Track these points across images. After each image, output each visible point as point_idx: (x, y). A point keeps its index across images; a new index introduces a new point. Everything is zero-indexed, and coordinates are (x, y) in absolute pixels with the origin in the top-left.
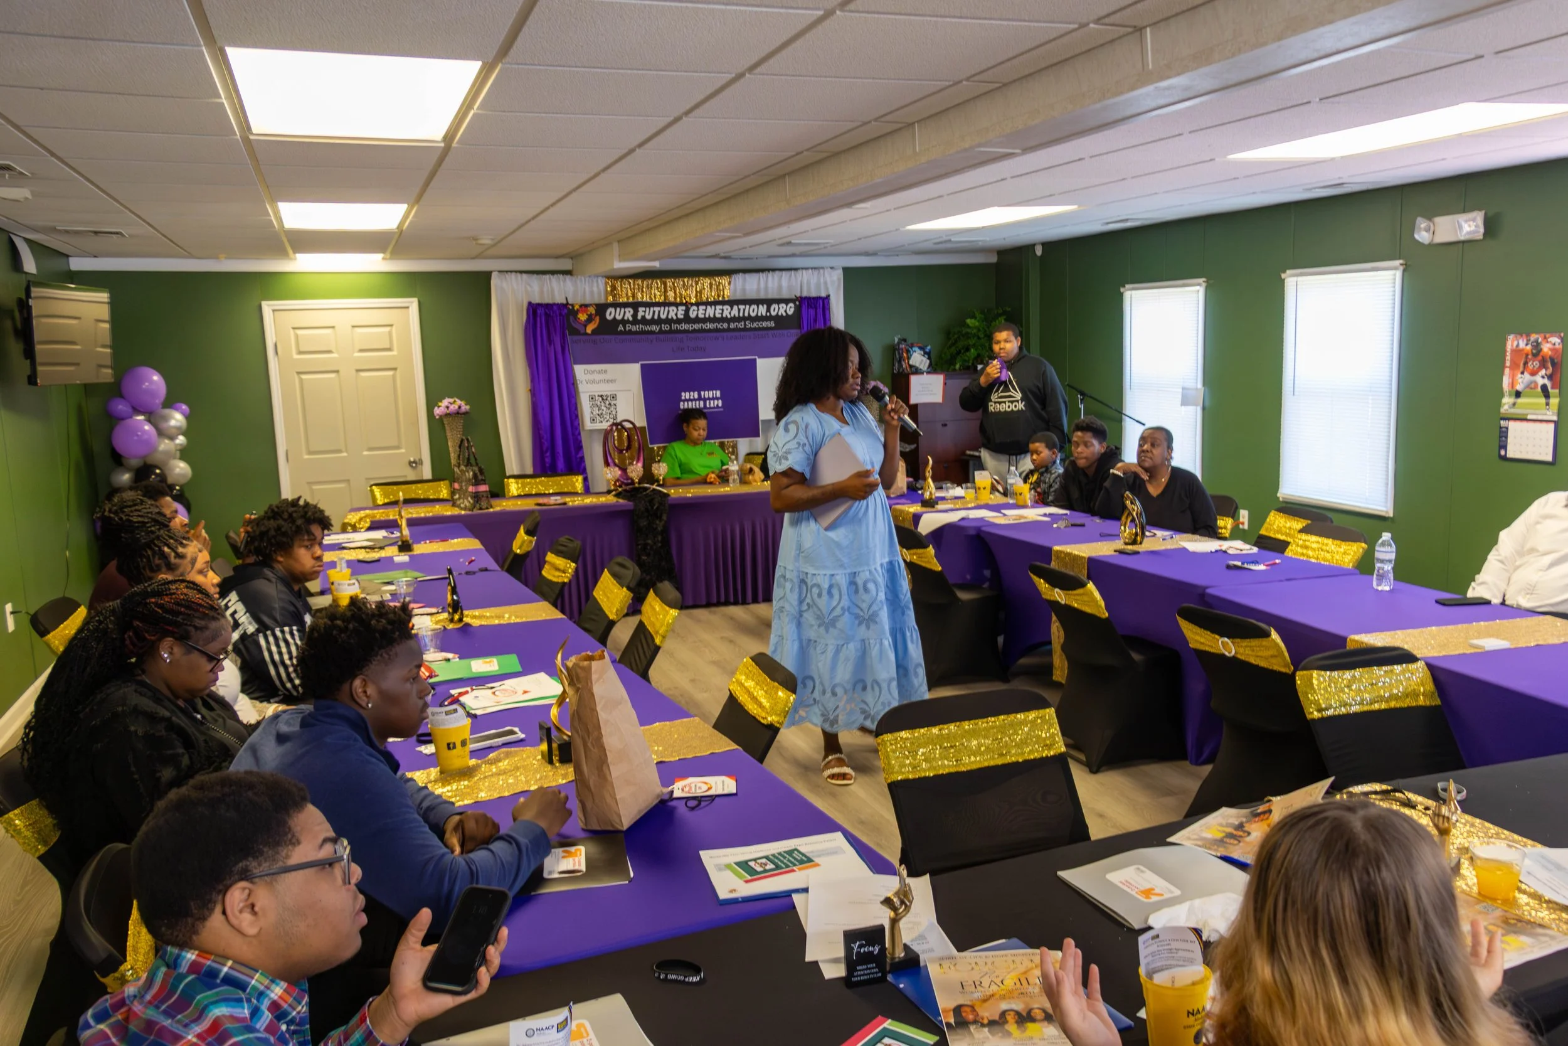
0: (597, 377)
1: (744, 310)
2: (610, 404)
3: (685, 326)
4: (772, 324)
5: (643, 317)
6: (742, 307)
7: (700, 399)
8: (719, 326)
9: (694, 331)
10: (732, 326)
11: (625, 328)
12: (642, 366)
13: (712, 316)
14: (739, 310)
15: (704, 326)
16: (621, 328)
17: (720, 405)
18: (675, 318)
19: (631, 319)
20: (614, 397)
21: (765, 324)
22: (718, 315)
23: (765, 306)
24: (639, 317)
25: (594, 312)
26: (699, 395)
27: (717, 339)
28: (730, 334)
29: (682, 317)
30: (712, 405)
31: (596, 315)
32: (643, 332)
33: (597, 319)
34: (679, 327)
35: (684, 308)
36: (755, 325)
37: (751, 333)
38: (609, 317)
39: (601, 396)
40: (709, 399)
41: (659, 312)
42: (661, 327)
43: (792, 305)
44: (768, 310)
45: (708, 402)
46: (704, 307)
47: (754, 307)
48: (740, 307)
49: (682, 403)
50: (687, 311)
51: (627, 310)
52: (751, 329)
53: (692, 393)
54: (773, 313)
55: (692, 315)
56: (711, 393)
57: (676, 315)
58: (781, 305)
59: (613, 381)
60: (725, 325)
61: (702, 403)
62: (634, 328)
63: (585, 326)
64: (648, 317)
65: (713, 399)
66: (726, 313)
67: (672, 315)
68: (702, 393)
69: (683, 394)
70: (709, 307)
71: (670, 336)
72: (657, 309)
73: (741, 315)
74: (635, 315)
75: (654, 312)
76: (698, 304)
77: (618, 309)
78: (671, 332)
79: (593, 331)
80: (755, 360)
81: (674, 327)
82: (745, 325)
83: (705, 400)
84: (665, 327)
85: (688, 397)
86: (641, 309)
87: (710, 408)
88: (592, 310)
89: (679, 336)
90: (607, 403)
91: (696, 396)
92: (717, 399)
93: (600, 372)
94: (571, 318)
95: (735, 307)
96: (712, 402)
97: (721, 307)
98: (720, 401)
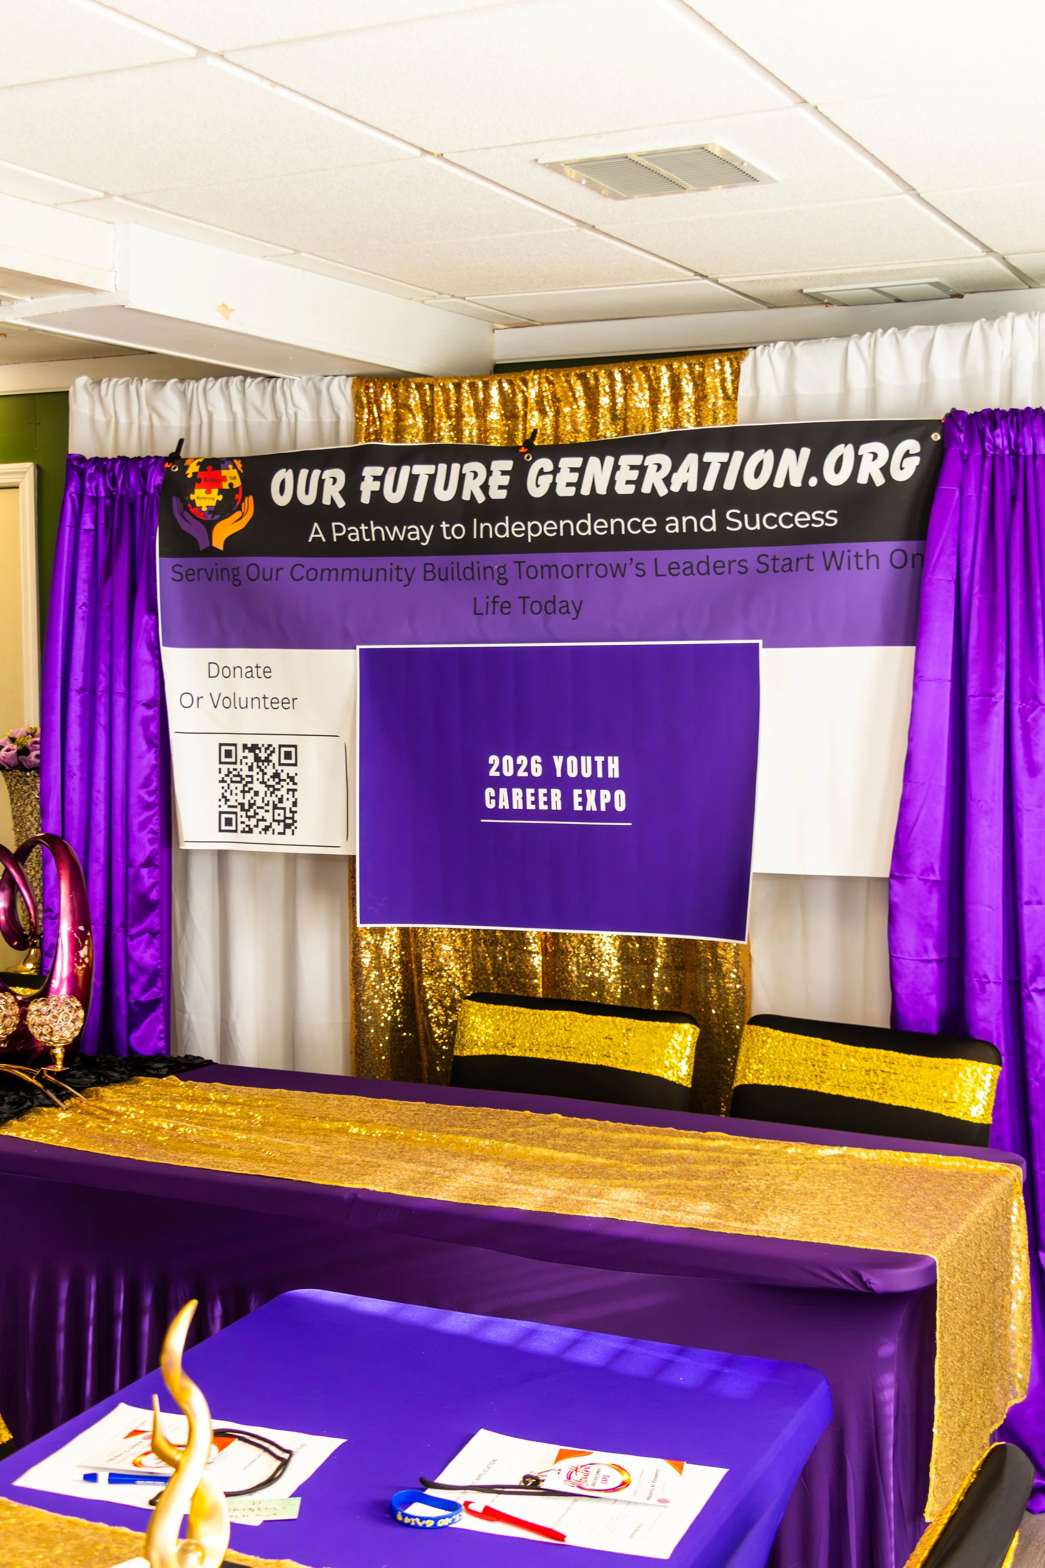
0: (245, 688)
1: (724, 467)
2: (276, 775)
3: (510, 528)
4: (829, 519)
5: (378, 496)
6: (715, 458)
7: (548, 780)
8: (626, 527)
9: (543, 545)
10: (675, 525)
11: (328, 533)
12: (365, 655)
13: (602, 490)
14: (703, 468)
15: (575, 529)
16: (316, 532)
17: (620, 806)
18: (480, 498)
19: (341, 503)
20: (289, 754)
21: (801, 519)
22: (623, 489)
23: (806, 452)
24: (365, 499)
25: (237, 483)
26: (548, 766)
27: (619, 571)
28: (666, 556)
29: (503, 494)
30: (591, 805)
31: (245, 494)
32: (380, 548)
33: (250, 502)
34: (494, 531)
35: (508, 465)
36: (761, 522)
37: (750, 553)
38: (282, 500)
39: (254, 748)
40: (581, 782)
41: (432, 478)
42: (438, 530)
43: (912, 445)
44: (815, 467)
45: (577, 792)
46: (577, 462)
47: (766, 456)
48: (708, 457)
49: (489, 792)
50: (518, 476)
51: (328, 474)
52: (745, 539)
53: (522, 759)
54: (835, 479)
55: (537, 488)
56: (586, 761)
57: (485, 488)
58: (865, 449)
59: (287, 703)
60: (648, 525)
61: (556, 794)
62: (356, 534)
63: (209, 526)
64: (394, 497)
65: (596, 783)
66: (653, 481)
67: (472, 489)
68: (558, 761)
69: (493, 759)
70: (594, 461)
71: (465, 560)
72: (423, 471)
73: (709, 485)
74: (351, 491)
75: (413, 480)
76: (556, 452)
77: (304, 473)
78: (469, 546)
79: (229, 541)
80: (753, 652)
81: (479, 529)
82: (722, 521)
83: (567, 785)
84: (450, 531)
85: (508, 773)
86: (369, 472)
87: (585, 815)
88: (232, 477)
89: (496, 561)
90: (270, 771)
91: (537, 771)
92: (611, 785)
93: (250, 673)
94: (175, 501)
95: (691, 460)
96: (591, 794)
97: (637, 459)
98: (620, 794)
